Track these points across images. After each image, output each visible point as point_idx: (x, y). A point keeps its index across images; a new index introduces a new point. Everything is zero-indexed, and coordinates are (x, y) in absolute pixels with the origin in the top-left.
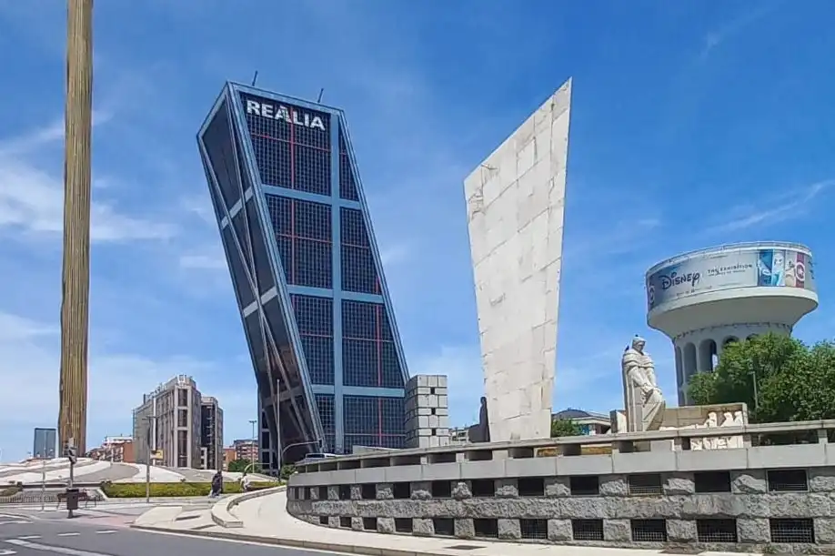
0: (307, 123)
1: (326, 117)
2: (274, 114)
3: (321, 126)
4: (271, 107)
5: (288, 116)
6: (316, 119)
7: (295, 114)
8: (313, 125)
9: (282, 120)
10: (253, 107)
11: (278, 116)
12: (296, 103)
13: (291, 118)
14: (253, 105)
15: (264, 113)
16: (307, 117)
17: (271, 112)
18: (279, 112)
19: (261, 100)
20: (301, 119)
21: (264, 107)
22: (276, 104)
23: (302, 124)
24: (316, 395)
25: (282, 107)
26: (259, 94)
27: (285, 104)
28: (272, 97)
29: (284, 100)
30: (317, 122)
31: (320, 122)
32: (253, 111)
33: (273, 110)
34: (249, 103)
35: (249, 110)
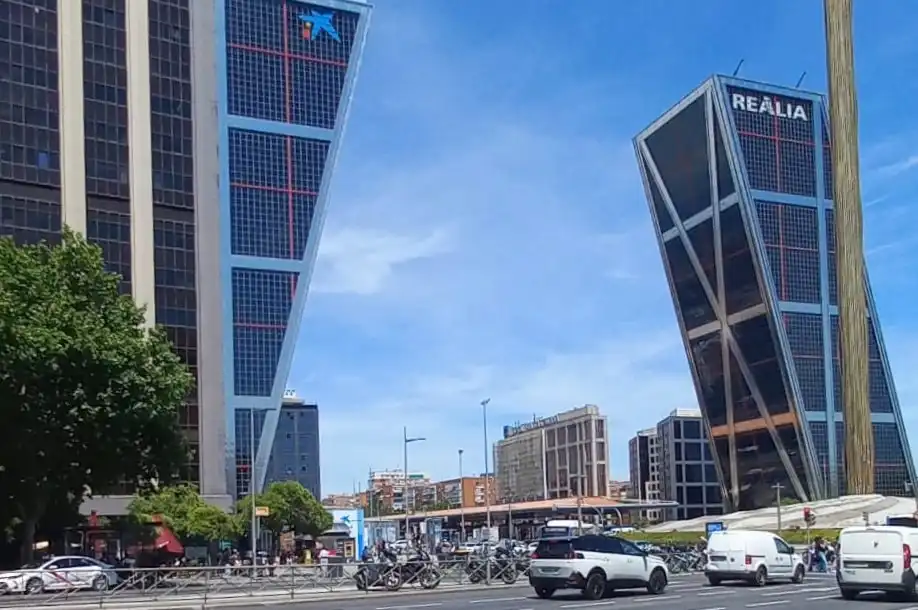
0: (789, 113)
1: (808, 105)
2: (758, 108)
3: (803, 116)
4: (755, 99)
5: (771, 108)
6: (799, 108)
7: (778, 104)
8: (796, 115)
9: (766, 113)
10: (738, 100)
11: (762, 109)
12: (780, 92)
13: (775, 110)
14: (739, 99)
15: (749, 106)
16: (789, 107)
17: (755, 104)
18: (763, 104)
19: (746, 92)
20: (784, 110)
21: (749, 99)
22: (759, 95)
23: (784, 115)
24: (810, 422)
25: (766, 98)
26: (745, 85)
27: (768, 94)
28: (756, 87)
29: (767, 89)
30: (800, 113)
31: (802, 111)
32: (739, 105)
33: (757, 102)
34: (735, 96)
35: (735, 106)
